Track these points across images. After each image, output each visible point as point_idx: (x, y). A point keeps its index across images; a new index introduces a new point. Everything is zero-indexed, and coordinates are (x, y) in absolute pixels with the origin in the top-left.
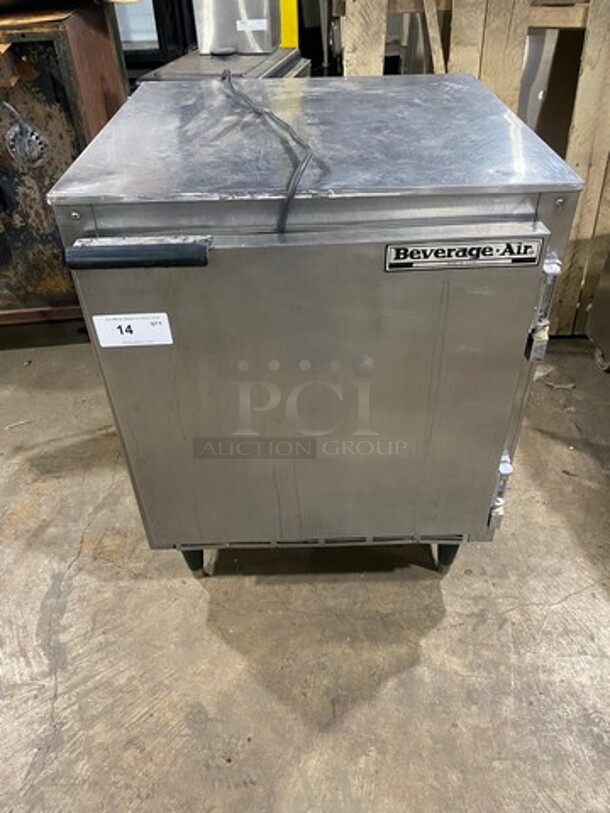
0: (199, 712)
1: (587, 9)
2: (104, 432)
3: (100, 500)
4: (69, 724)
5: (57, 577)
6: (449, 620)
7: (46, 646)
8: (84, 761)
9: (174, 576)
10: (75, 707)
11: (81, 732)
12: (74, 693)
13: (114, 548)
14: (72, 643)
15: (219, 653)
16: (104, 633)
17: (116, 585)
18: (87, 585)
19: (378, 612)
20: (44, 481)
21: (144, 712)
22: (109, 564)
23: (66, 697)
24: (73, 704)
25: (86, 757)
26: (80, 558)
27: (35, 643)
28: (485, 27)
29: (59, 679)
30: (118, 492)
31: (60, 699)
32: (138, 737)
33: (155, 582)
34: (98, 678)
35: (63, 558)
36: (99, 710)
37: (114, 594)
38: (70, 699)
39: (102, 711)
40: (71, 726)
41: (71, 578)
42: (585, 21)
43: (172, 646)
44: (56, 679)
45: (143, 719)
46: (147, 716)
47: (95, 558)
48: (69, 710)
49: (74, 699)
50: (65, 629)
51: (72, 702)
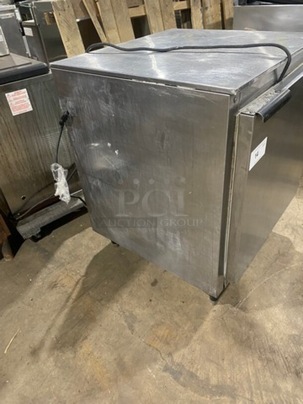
0: (294, 338)
1: (144, 7)
2: (71, 301)
3: (126, 324)
4: (273, 400)
5: (166, 369)
6: (292, 238)
7: (213, 394)
8: (299, 401)
9: (207, 313)
10: (264, 393)
11: (281, 396)
12: (254, 390)
13: (167, 331)
14: (220, 379)
15: (265, 315)
16: (223, 360)
17: (195, 341)
18: (184, 355)
19: (275, 255)
20: (81, 347)
21: (282, 361)
22: (178, 338)
23: (254, 395)
24: (261, 394)
25: (297, 399)
26: (161, 351)
27: (208, 399)
28: (115, 19)
29: (241, 394)
30: (127, 314)
31: (255, 399)
32: (296, 370)
33: (205, 323)
34: (251, 374)
35: (155, 360)
36: (272, 381)
37: (199, 344)
38: (257, 394)
39: (272, 379)
40: (275, 400)
41: (172, 361)
42: (145, 12)
43: (251, 332)
44: (240, 396)
45: (287, 363)
46: (286, 361)
47: (168, 344)
48: (264, 397)
49: (258, 392)
50: (208, 379)
51: (259, 394)
